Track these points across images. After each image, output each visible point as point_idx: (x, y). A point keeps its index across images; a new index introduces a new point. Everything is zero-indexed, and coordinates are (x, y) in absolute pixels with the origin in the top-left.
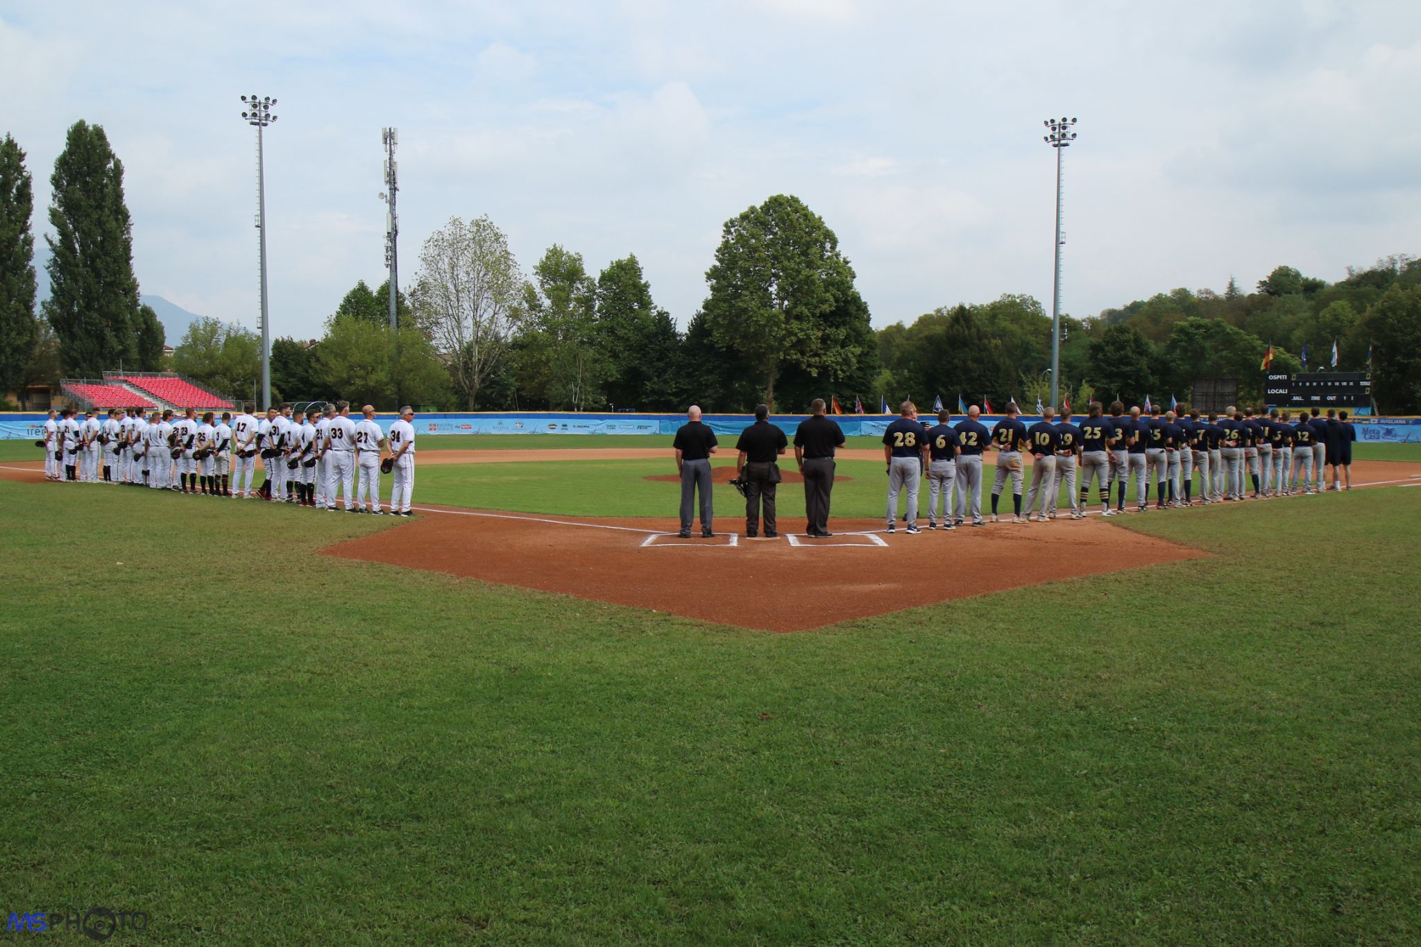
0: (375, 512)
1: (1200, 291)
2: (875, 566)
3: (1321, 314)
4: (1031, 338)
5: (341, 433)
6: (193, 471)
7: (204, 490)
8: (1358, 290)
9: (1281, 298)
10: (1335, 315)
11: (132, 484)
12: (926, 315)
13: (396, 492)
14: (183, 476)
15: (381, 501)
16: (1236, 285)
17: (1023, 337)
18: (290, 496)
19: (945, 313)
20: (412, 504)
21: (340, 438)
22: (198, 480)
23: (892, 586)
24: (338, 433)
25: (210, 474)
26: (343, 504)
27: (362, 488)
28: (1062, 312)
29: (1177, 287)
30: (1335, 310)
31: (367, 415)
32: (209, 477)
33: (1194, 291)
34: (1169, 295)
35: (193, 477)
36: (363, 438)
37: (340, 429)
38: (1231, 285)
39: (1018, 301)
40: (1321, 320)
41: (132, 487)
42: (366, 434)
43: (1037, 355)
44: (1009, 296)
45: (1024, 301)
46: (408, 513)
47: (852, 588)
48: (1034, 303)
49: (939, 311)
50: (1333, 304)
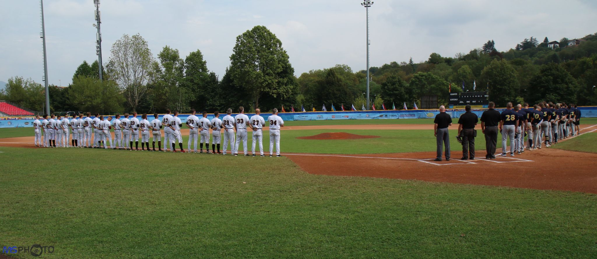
3: (458, 70)
5: (243, 121)
6: (137, 140)
7: (143, 149)
10: (464, 71)
12: (304, 73)
13: (272, 146)
14: (131, 143)
18: (201, 150)
24: (241, 121)
27: (254, 145)
32: (146, 143)
33: (399, 63)
34: (389, 64)
35: (137, 143)
36: (256, 123)
38: (411, 60)
39: (342, 67)
44: (339, 65)
45: (344, 67)
46: (279, 156)
48: (348, 68)
49: (311, 71)
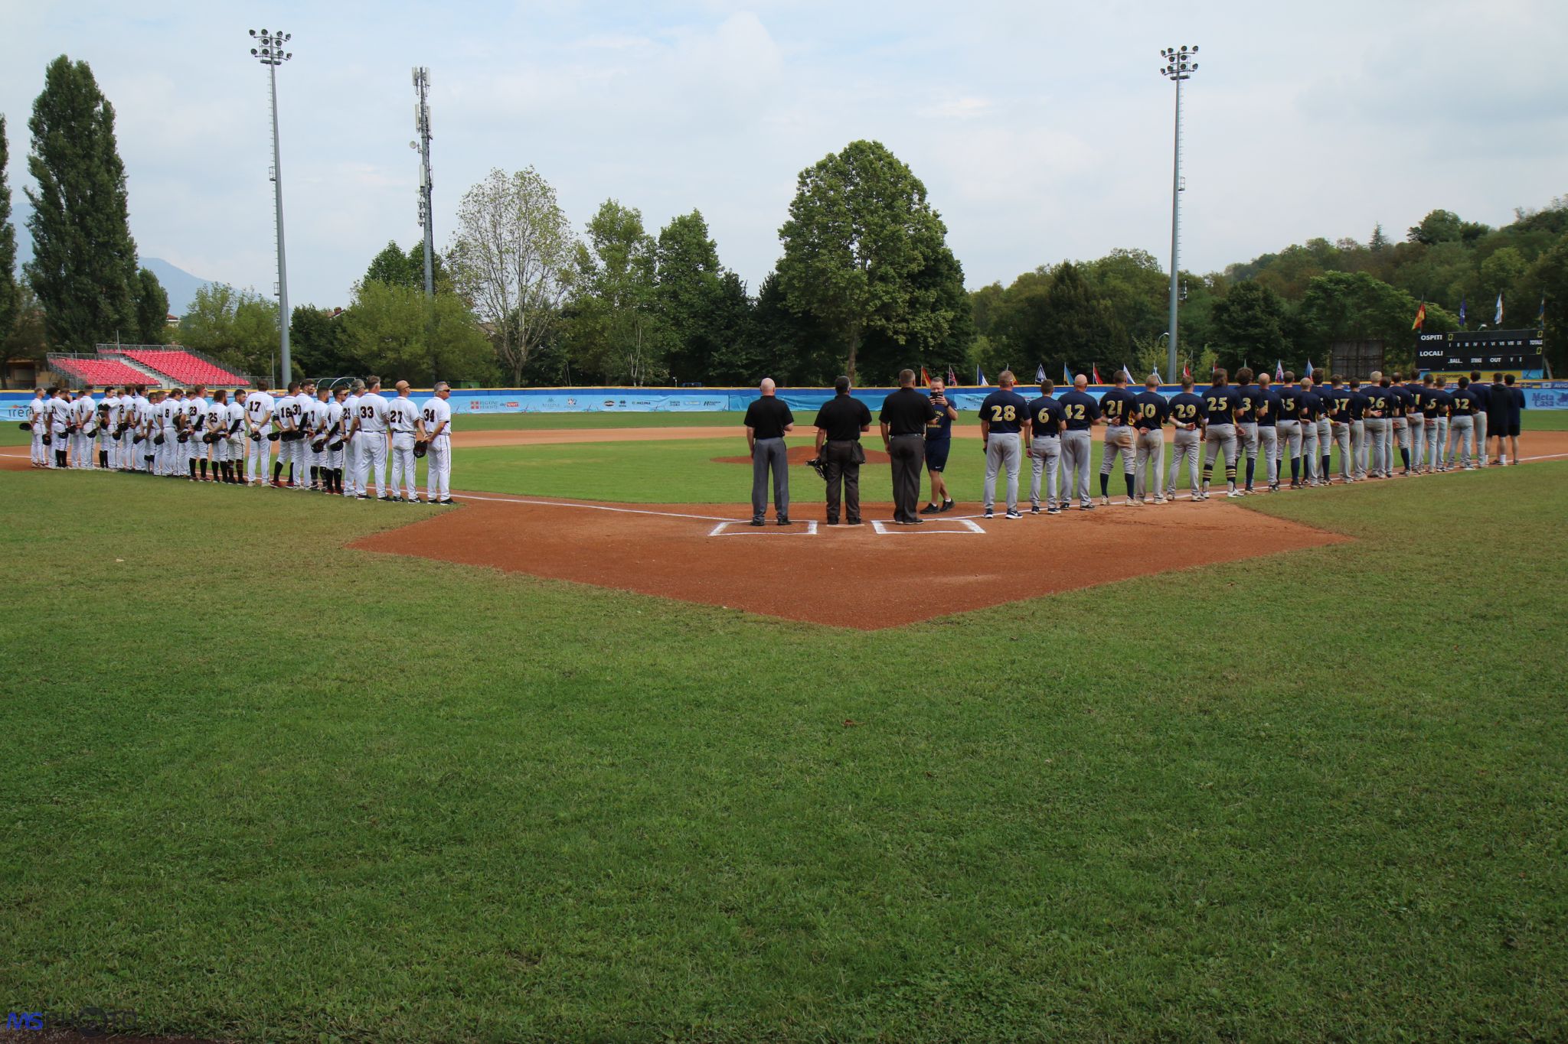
0: (411, 501)
1: (1340, 242)
2: (971, 556)
3: (1483, 264)
4: (1146, 299)
5: (372, 412)
6: (204, 456)
7: (216, 478)
8: (1528, 235)
9: (1437, 247)
10: (1500, 265)
11: (133, 471)
12: (1026, 275)
13: (431, 479)
14: (192, 462)
15: (417, 488)
16: (1382, 233)
17: (1137, 297)
18: (315, 483)
19: (1048, 271)
20: (451, 490)
21: (371, 417)
22: (209, 466)
23: (990, 577)
24: (368, 412)
25: (224, 459)
26: (376, 493)
27: (396, 474)
28: (1181, 268)
29: (1314, 237)
30: (1499, 259)
31: (401, 392)
32: (222, 462)
33: (1333, 241)
34: (1304, 246)
35: (203, 462)
36: (397, 418)
37: (370, 408)
38: (1377, 233)
39: (1131, 256)
40: (1483, 271)
41: (133, 475)
42: (400, 413)
43: (1153, 318)
44: (1121, 251)
45: (1137, 256)
46: (449, 501)
47: (945, 580)
48: (1149, 259)
49: (1041, 269)
50: (1497, 252)
